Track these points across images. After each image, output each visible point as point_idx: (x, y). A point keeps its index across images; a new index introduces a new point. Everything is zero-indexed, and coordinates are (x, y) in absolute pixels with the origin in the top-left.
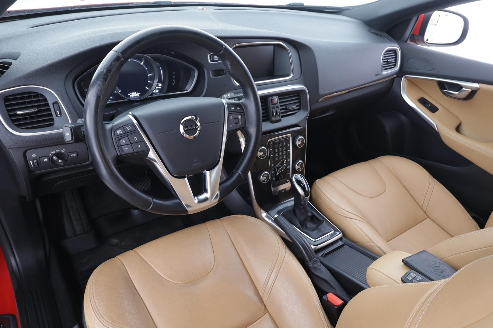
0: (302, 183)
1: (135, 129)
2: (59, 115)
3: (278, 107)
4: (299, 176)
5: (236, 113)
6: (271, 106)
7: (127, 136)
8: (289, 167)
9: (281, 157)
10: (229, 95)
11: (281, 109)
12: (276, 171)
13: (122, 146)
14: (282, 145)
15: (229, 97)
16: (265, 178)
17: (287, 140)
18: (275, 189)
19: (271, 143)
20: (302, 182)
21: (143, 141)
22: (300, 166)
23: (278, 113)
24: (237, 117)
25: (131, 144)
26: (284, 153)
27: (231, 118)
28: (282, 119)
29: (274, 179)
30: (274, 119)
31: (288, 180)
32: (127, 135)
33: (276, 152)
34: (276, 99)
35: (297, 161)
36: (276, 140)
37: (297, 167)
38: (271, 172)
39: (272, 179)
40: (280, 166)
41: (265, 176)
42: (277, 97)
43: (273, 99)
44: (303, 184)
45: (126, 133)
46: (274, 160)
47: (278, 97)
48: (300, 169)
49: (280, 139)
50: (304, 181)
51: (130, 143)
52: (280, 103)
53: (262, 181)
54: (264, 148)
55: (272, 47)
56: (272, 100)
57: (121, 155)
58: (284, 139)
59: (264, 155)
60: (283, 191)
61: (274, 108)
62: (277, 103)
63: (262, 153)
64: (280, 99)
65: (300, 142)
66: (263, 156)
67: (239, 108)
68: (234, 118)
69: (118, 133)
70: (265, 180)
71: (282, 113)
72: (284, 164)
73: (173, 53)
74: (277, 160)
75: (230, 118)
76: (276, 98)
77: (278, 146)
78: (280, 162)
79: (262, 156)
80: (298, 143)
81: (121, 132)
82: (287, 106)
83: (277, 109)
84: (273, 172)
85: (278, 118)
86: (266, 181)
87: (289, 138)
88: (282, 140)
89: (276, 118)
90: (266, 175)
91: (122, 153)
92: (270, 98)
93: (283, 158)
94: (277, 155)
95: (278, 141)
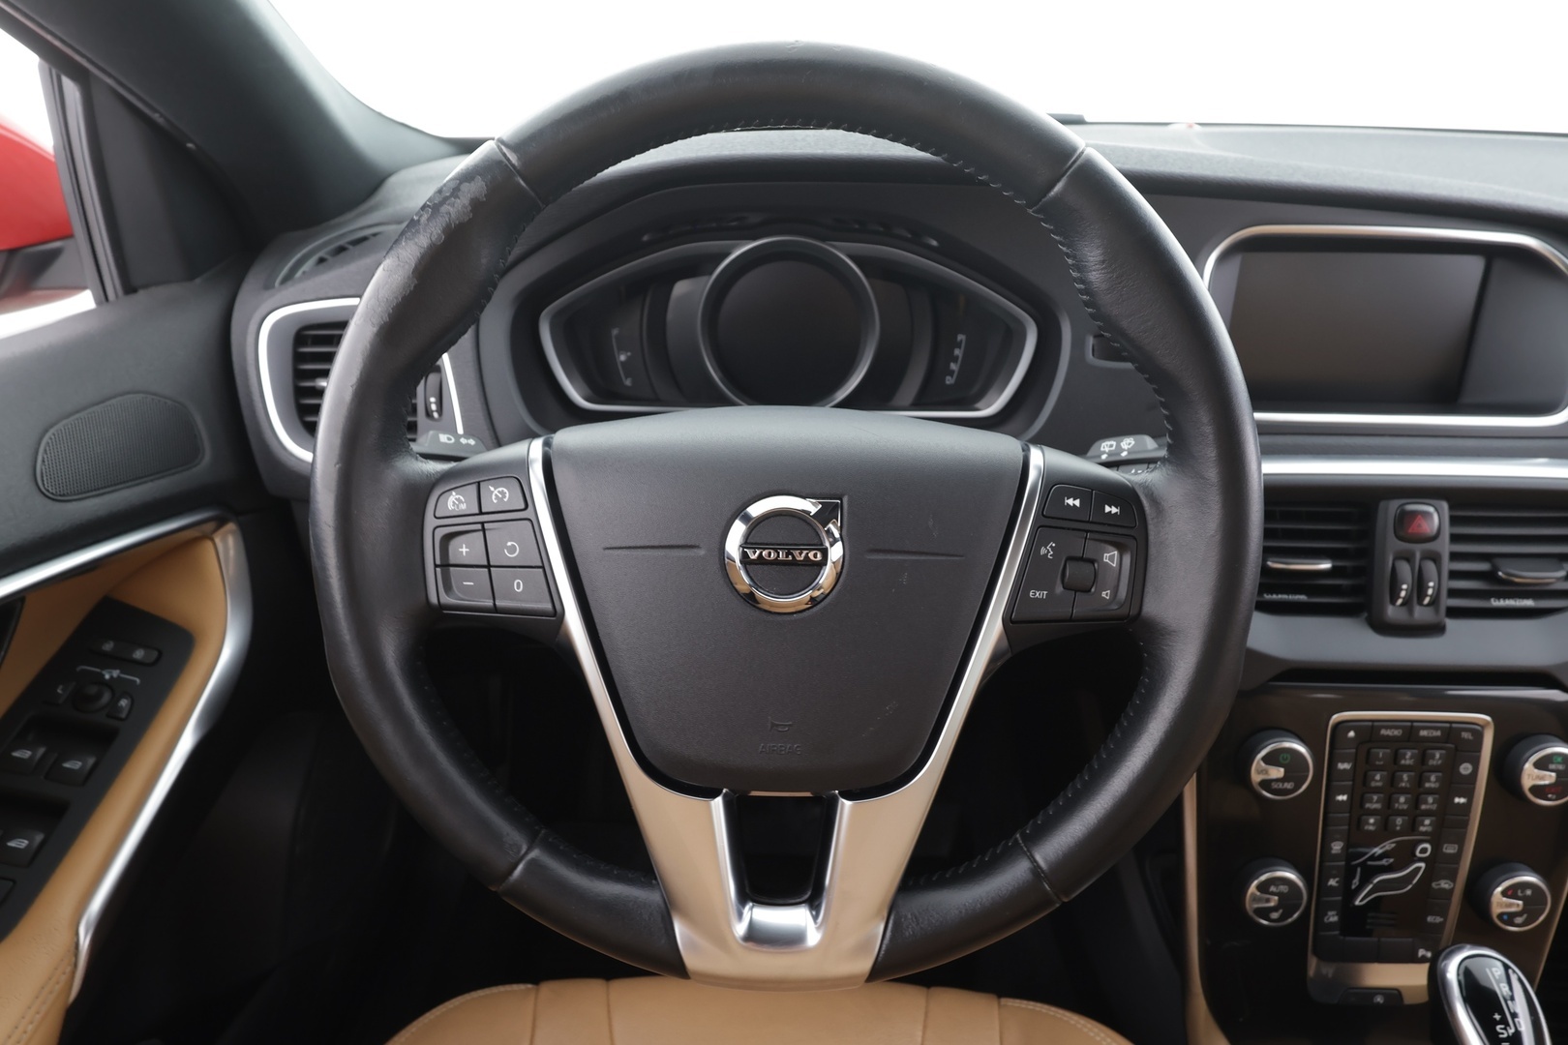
0: (1504, 1021)
1: (523, 506)
2: (436, 415)
3: (1435, 558)
4: (1494, 969)
5: (1087, 531)
6: (1393, 545)
7: (479, 527)
8: (1445, 885)
9: (1399, 821)
10: (1127, 445)
11: (1454, 575)
12: (1356, 882)
13: (452, 569)
14: (1423, 758)
15: (1124, 454)
16: (1274, 901)
17: (1459, 744)
18: (1329, 970)
19: (1352, 734)
20: (1502, 1012)
21: (545, 567)
22: (1518, 905)
23: (1430, 592)
24: (1088, 555)
25: (489, 566)
26: (1426, 803)
27: (1047, 551)
28: (1451, 624)
29: (1332, 917)
30: (1393, 612)
31: (1421, 952)
32: (482, 523)
33: (1373, 784)
34: (1434, 517)
35: (1511, 872)
36: (1387, 728)
37: (1500, 902)
38: (1323, 880)
39: (1321, 913)
40: (1384, 862)
41: (1273, 889)
42: (1445, 505)
43: (1415, 514)
44: (1512, 1031)
45: (481, 513)
46: (1357, 823)
47: (1451, 508)
48: (1519, 920)
49: (1411, 729)
50: (1520, 1006)
51: (485, 563)
52: (1455, 538)
53: (1250, 906)
54: (1301, 749)
55: (1475, 265)
56: (1404, 519)
57: (441, 607)
58: (1439, 733)
59: (1288, 786)
60: (1379, 999)
61: (1408, 558)
62: (1434, 538)
63: (1277, 773)
64: (1454, 521)
65: (1549, 778)
66: (1280, 785)
67: (1114, 510)
68: (1070, 559)
69: (450, 506)
70: (1274, 909)
71: (1453, 593)
72: (1414, 859)
73: (934, 243)
74: (1371, 828)
75: (1043, 551)
76: (1431, 509)
77: (1396, 757)
78: (1389, 845)
79: (1275, 786)
80: (1531, 776)
81: (463, 507)
82: (1499, 562)
83: (1430, 567)
84: (1332, 882)
85: (1421, 614)
86: (1275, 915)
87: (1479, 736)
88: (1424, 733)
89: (1411, 612)
90: (1284, 889)
91: (446, 599)
92: (1394, 506)
93: (1412, 826)
94: (1378, 806)
95: (1397, 733)
